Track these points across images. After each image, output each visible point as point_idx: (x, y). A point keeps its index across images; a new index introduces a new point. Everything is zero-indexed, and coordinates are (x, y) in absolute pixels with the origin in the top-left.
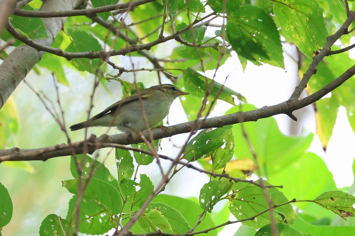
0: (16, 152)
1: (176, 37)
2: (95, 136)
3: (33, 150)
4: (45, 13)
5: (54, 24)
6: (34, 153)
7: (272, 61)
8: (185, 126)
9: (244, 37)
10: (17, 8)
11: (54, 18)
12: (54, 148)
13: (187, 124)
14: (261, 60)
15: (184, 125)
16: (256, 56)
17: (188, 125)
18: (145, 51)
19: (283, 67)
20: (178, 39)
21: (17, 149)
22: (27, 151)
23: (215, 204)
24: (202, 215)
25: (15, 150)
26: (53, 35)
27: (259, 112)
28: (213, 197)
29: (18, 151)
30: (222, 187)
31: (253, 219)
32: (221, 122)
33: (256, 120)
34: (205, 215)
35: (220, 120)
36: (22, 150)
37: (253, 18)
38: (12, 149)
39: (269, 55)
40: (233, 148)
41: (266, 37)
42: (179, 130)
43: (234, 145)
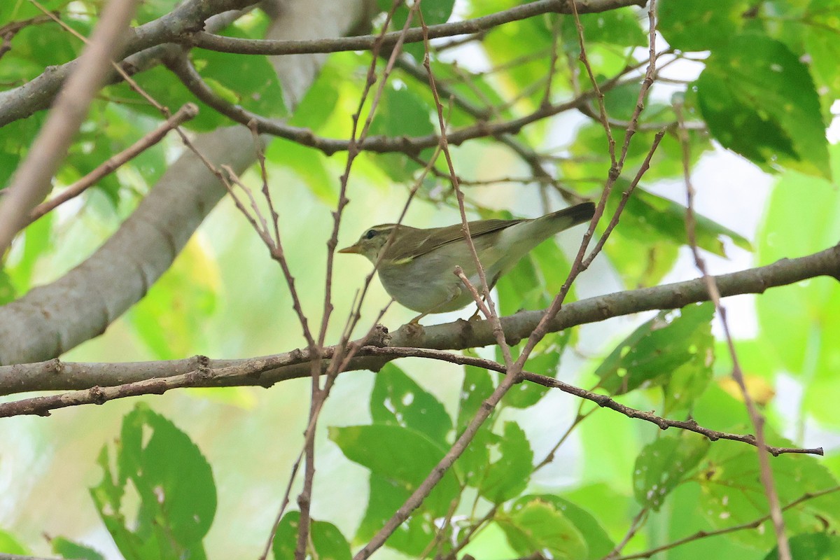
0: (202, 367)
1: (580, 104)
2: (386, 330)
3: (239, 362)
4: (271, 44)
5: (295, 70)
6: (241, 370)
7: (806, 164)
8: (597, 306)
9: (738, 108)
10: (206, 32)
11: (295, 57)
12: (288, 358)
13: (601, 301)
14: (778, 162)
15: (593, 304)
16: (766, 152)
17: (604, 304)
18: (508, 136)
19: (828, 176)
20: (584, 110)
21: (204, 360)
22: (225, 364)
23: (668, 491)
24: (638, 519)
25: (198, 362)
26: (294, 98)
27: (770, 274)
28: (665, 477)
29: (206, 365)
30: (686, 451)
31: (756, 525)
32: (680, 295)
33: (761, 291)
34: (646, 518)
35: (678, 292)
36: (214, 361)
37: (760, 63)
38: (191, 360)
39: (798, 147)
40: (712, 364)
41: (789, 107)
42: (581, 314)
43: (714, 358)
